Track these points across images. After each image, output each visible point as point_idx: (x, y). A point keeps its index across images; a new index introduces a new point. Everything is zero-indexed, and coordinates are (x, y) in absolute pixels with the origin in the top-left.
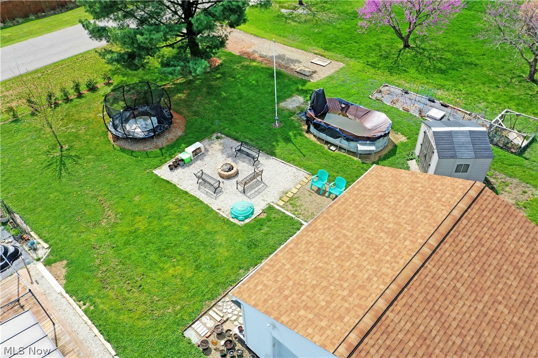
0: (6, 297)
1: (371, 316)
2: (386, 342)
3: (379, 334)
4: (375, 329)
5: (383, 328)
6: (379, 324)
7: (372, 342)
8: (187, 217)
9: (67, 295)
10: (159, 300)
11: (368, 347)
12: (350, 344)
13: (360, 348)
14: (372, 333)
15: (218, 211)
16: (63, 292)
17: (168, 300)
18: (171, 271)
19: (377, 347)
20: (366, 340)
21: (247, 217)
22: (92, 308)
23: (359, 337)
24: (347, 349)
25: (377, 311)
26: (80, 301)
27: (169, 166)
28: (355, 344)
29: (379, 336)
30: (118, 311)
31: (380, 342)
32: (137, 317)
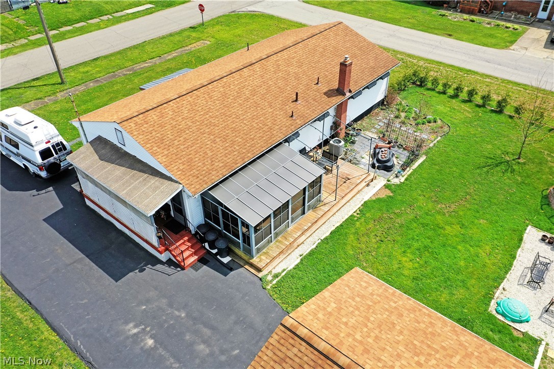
0: (349, 173)
1: (328, 348)
2: (306, 364)
3: (313, 357)
4: (316, 353)
5: (320, 362)
6: (322, 357)
7: (303, 349)
8: (477, 263)
9: (362, 202)
10: (372, 256)
11: (298, 345)
12: (297, 329)
13: (296, 338)
14: (312, 349)
15: (501, 287)
16: (364, 200)
17: (375, 261)
18: (404, 259)
19: (300, 355)
20: (303, 343)
21: (503, 315)
22: (356, 219)
23: (305, 336)
24: (292, 325)
25: (334, 355)
26: (360, 211)
27: (544, 236)
28: (298, 333)
29: (311, 357)
30: (356, 233)
31: (305, 358)
32: (354, 245)
